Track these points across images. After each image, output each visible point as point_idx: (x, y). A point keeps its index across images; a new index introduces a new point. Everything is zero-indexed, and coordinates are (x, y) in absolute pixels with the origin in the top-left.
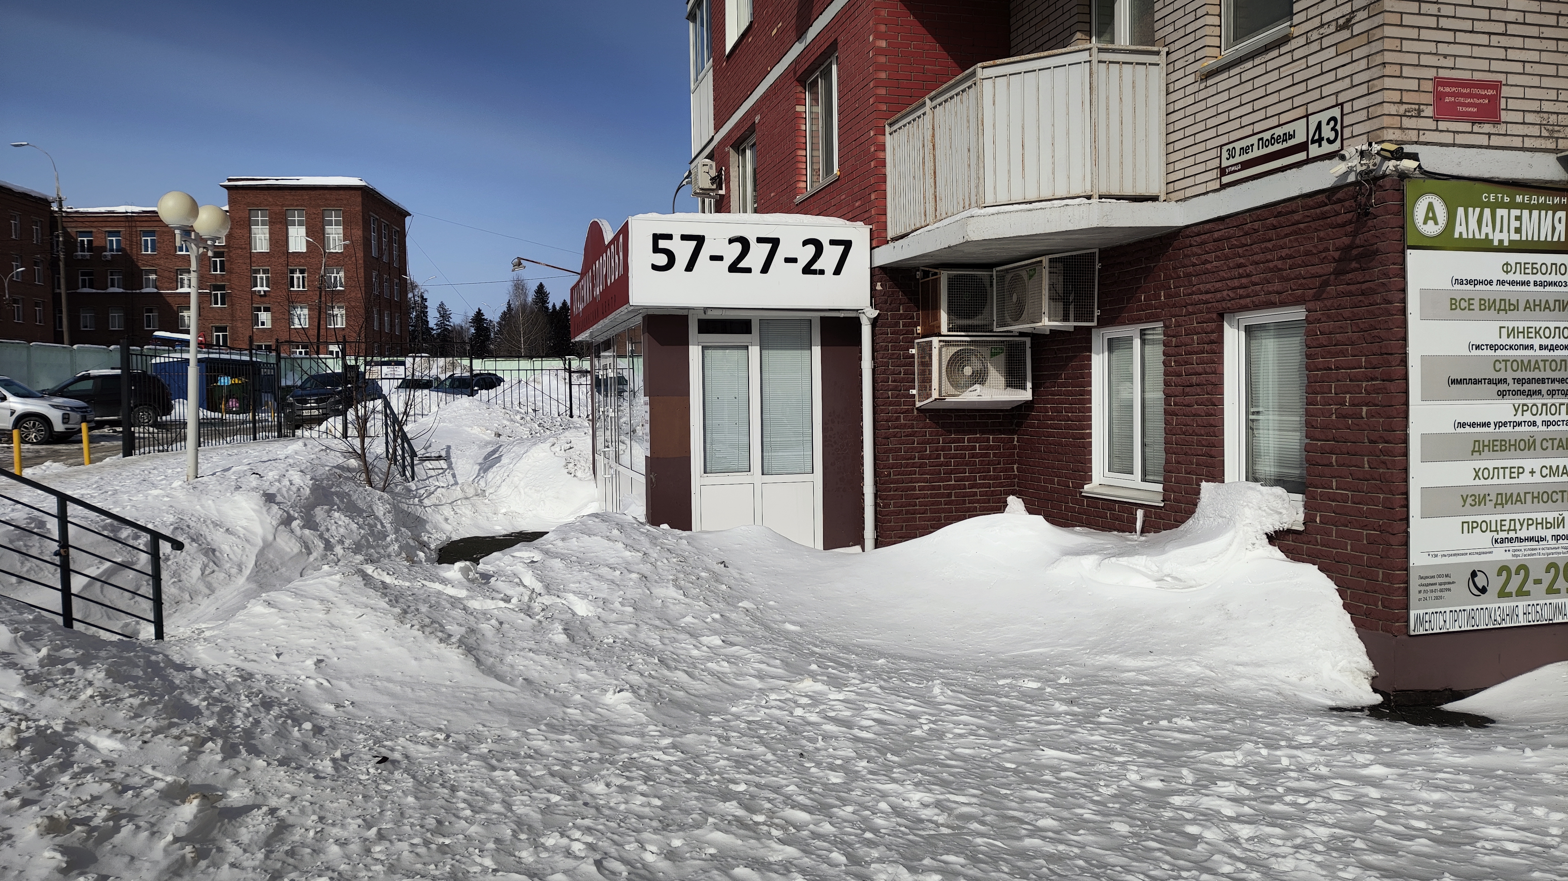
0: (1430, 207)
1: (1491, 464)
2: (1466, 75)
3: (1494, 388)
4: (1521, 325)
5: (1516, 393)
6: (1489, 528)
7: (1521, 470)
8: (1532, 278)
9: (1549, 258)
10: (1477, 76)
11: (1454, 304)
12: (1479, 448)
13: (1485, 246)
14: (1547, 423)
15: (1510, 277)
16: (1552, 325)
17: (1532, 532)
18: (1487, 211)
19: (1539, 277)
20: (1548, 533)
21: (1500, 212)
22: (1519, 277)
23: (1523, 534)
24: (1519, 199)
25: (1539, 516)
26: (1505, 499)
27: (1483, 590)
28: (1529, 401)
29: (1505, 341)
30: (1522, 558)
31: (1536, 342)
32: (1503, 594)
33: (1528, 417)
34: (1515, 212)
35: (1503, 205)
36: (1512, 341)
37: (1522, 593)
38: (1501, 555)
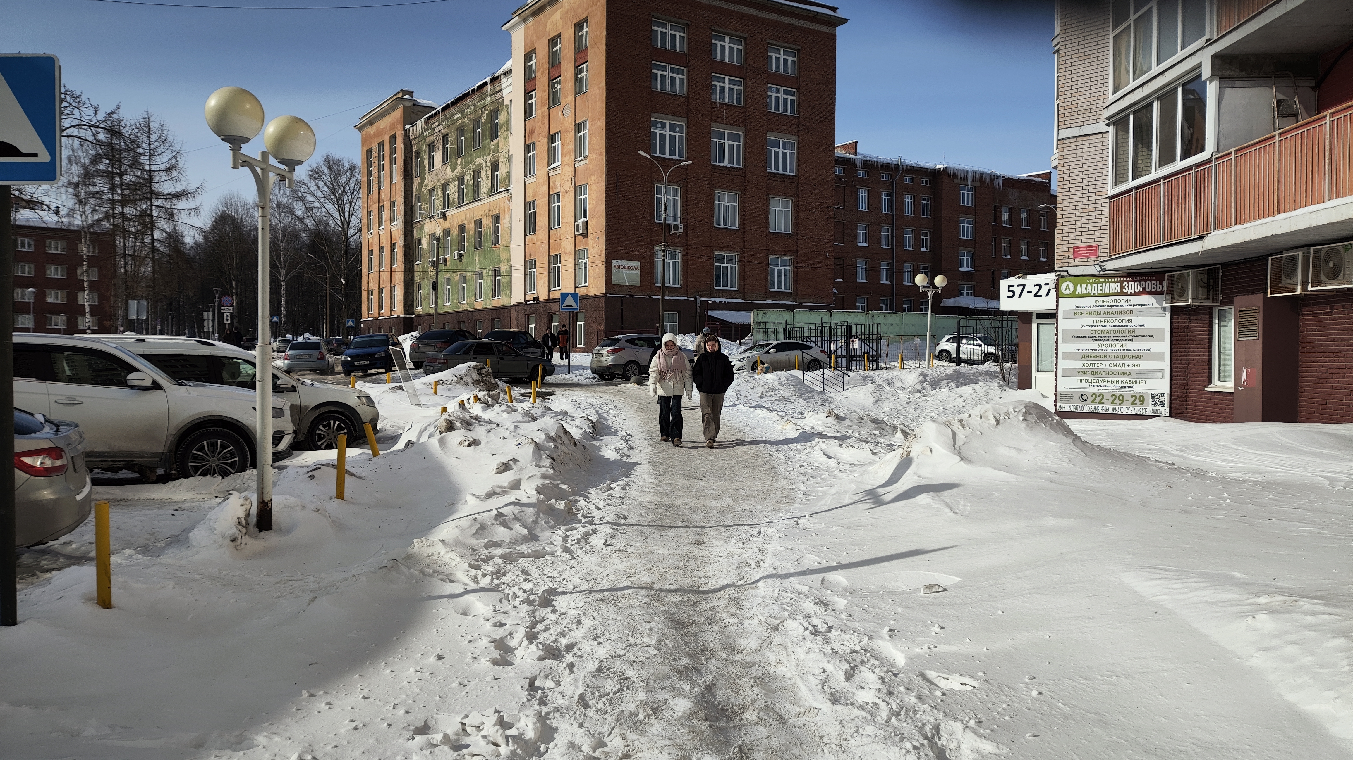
0: (1068, 285)
1: (1089, 362)
2: (1086, 244)
3: (1091, 339)
4: (1102, 319)
5: (1099, 340)
6: (1088, 381)
7: (1101, 365)
8: (1106, 305)
9: (1113, 298)
10: (1090, 244)
11: (1075, 314)
12: (1084, 357)
13: (1089, 296)
14: (1112, 350)
15: (1098, 304)
16: (1114, 319)
17: (1106, 384)
18: (1089, 285)
19: (1109, 304)
20: (1112, 385)
21: (1094, 285)
22: (1101, 304)
23: (1102, 384)
24: (1101, 280)
25: (1109, 379)
26: (1094, 373)
27: (1086, 400)
28: (1104, 343)
29: (1095, 324)
30: (1101, 392)
31: (1108, 324)
32: (1093, 402)
33: (1104, 348)
34: (1100, 285)
35: (1095, 283)
36: (1098, 324)
37: (1100, 402)
38: (1093, 390)
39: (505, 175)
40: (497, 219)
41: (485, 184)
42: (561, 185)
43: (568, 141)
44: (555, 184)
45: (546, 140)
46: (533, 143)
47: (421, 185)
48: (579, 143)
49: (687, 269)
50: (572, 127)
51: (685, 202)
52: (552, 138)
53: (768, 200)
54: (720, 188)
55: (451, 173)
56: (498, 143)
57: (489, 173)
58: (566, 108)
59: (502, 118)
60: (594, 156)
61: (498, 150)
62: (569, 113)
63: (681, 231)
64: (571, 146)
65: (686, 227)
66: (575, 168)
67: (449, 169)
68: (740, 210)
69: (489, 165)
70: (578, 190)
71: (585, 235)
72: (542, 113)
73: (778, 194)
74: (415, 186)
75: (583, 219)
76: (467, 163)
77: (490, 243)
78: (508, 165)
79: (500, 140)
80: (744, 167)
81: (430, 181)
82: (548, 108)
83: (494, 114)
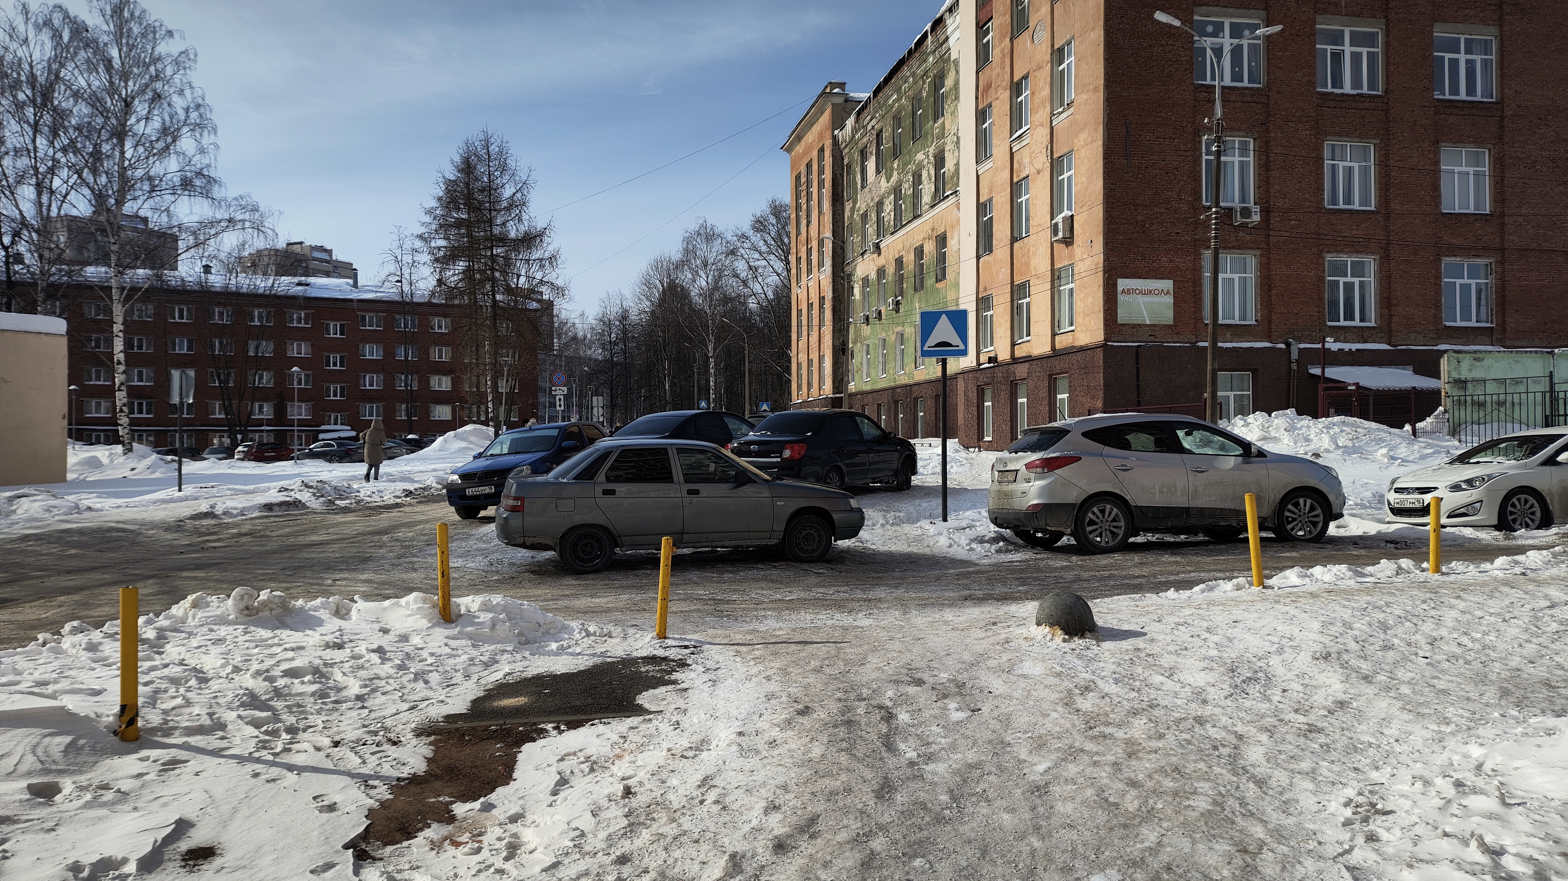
39: (952, 169)
40: (942, 240)
41: (927, 189)
42: (1031, 162)
43: (1042, 82)
44: (1020, 164)
45: (1008, 93)
46: (990, 106)
47: (853, 210)
48: (1058, 83)
49: (1270, 290)
50: (1048, 57)
51: (1265, 166)
52: (1016, 88)
53: (1437, 152)
54: (1336, 134)
55: (886, 185)
56: (944, 123)
57: (932, 172)
58: (1038, 28)
59: (949, 82)
60: (1085, 97)
61: (943, 134)
62: (1043, 36)
63: (1256, 218)
64: (1046, 92)
65: (1266, 212)
66: (1052, 129)
67: (883, 180)
68: (1379, 174)
69: (932, 159)
70: (1056, 165)
71: (1068, 241)
72: (1002, 51)
73: (1460, 140)
74: (847, 214)
75: (1066, 213)
76: (906, 164)
77: (934, 280)
78: (956, 153)
79: (947, 119)
80: (1386, 91)
81: (864, 202)
82: (1011, 40)
83: (939, 80)
